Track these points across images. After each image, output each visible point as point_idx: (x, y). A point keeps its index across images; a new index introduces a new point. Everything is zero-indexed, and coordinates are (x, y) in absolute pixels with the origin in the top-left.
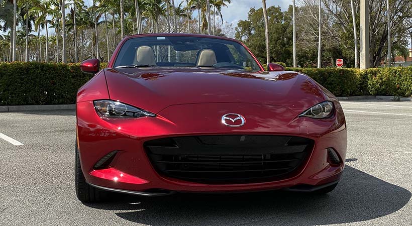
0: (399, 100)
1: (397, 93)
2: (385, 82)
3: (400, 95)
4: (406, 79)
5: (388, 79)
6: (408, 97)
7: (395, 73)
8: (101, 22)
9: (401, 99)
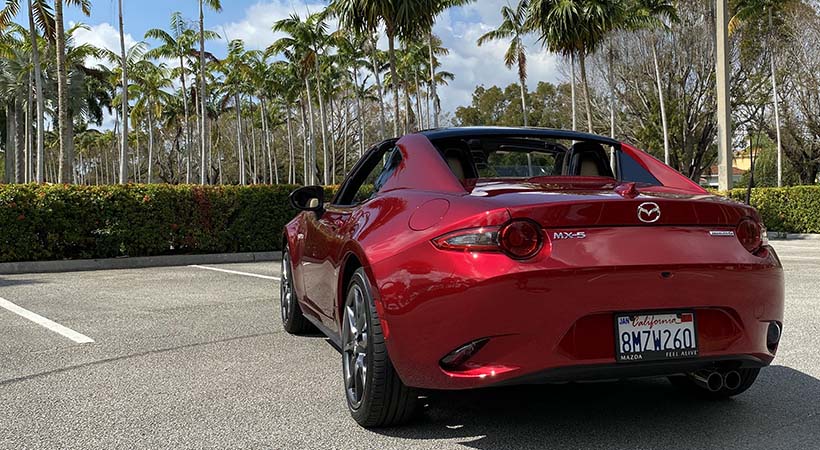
0: (784, 238)
1: (782, 227)
2: (761, 209)
3: (785, 230)
4: (796, 206)
5: (767, 206)
6: (798, 232)
7: (778, 196)
8: (229, 108)
9: (788, 236)
